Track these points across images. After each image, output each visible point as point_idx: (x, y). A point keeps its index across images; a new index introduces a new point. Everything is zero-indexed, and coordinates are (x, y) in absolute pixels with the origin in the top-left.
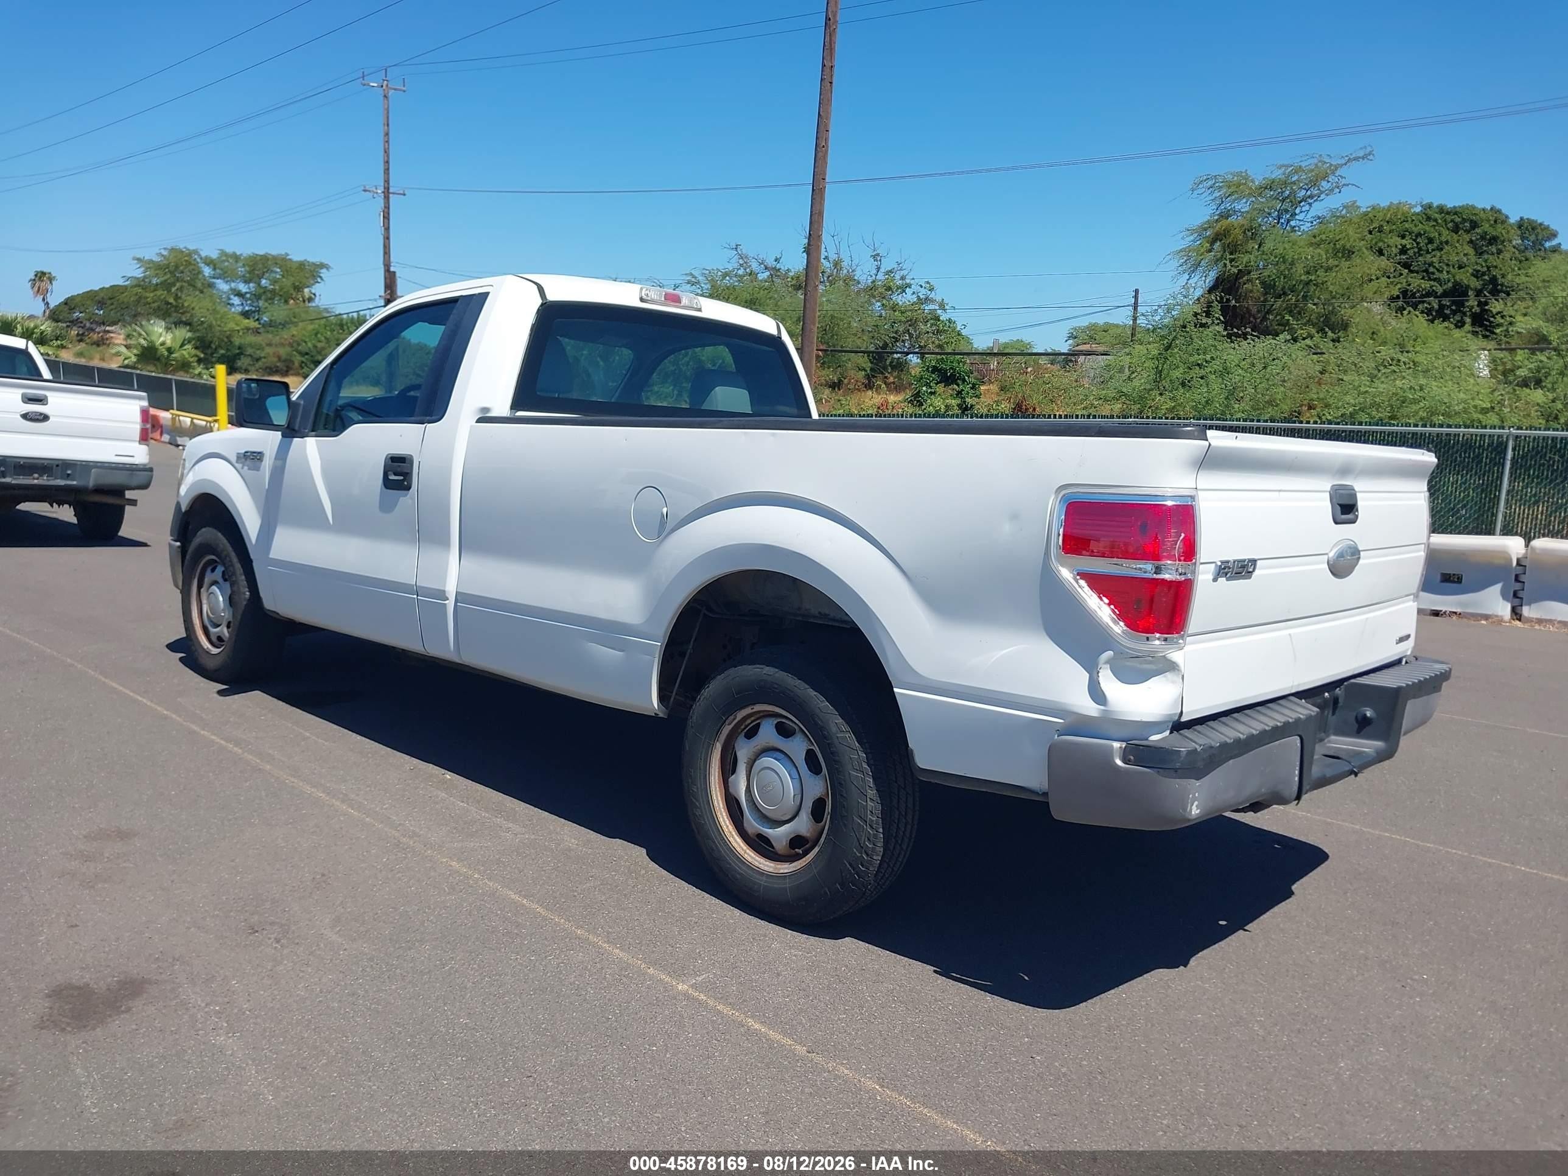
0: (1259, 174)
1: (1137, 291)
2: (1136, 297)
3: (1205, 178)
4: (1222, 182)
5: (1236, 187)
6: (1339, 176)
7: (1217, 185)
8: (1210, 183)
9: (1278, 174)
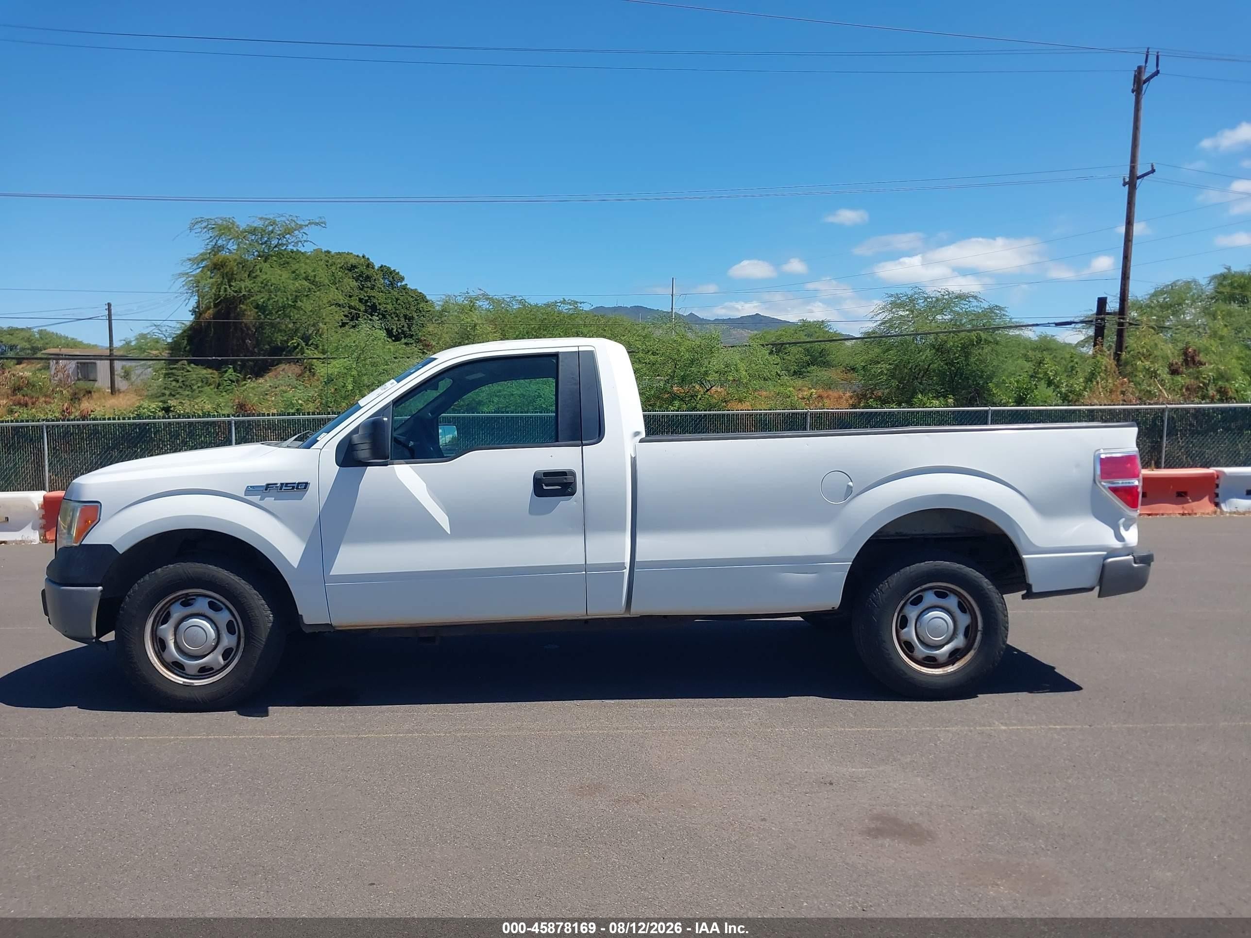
0: (243, 223)
1: (109, 305)
2: (109, 310)
3: (200, 219)
4: (214, 225)
5: (225, 229)
6: (304, 233)
7: (210, 226)
8: (205, 224)
9: (258, 224)
